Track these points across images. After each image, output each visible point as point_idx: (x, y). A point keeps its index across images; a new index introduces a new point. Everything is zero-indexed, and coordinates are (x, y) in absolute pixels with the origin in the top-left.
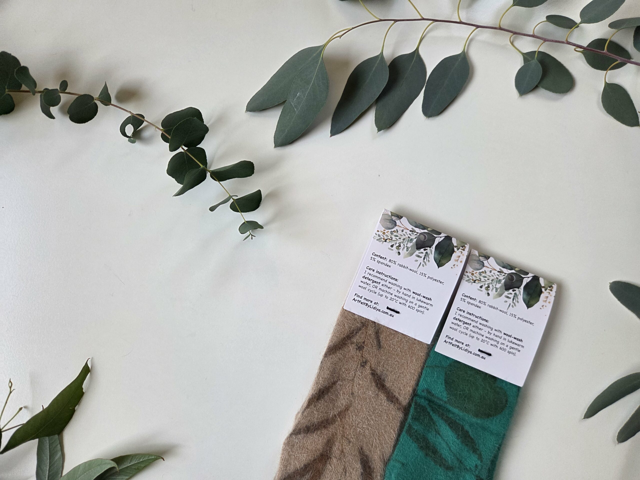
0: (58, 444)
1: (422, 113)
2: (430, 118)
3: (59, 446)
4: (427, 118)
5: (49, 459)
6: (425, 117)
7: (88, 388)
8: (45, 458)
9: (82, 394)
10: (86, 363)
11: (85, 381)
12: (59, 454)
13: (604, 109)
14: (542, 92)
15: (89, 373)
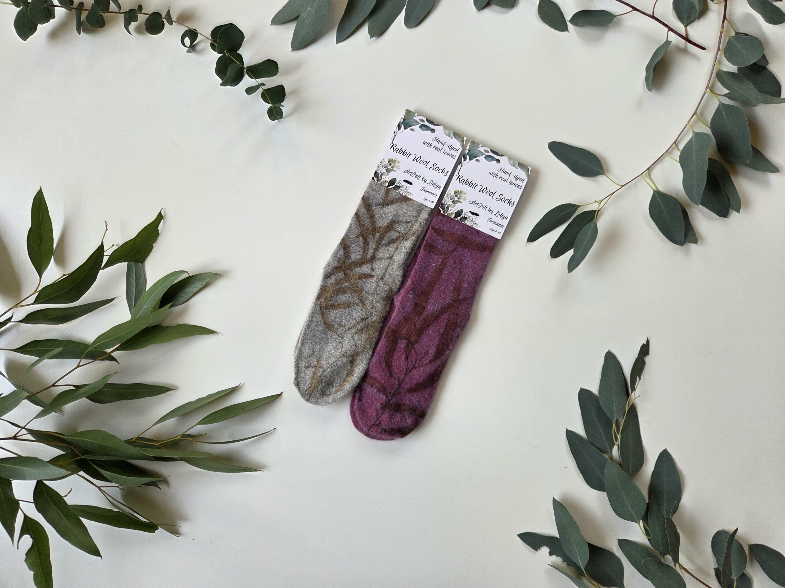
0: (141, 271)
1: (404, 25)
2: (411, 29)
3: (142, 271)
4: (408, 29)
5: (135, 282)
6: (407, 28)
7: (162, 231)
8: (132, 281)
9: (159, 234)
10: (160, 212)
11: (160, 225)
12: (143, 278)
13: (540, 19)
14: (494, 7)
15: (163, 220)
